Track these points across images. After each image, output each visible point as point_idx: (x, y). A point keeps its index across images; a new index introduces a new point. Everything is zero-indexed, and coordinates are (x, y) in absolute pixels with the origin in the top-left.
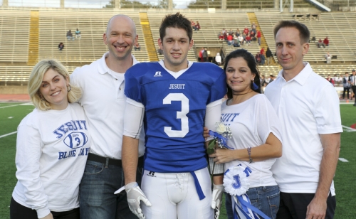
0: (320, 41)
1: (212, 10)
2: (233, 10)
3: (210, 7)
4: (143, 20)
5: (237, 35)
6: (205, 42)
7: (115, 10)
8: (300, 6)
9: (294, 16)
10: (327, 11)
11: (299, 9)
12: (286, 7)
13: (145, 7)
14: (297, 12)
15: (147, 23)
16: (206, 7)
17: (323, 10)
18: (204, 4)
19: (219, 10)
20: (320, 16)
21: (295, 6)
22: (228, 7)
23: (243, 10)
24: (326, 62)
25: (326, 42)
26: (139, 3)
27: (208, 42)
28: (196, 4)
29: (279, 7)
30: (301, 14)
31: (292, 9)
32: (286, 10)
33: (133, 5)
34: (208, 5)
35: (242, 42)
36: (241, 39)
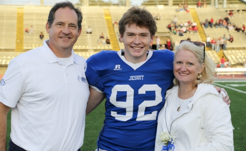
1: (161, 7)
4: (106, 15)
5: (181, 27)
8: (231, 3)
9: (227, 11)
11: (231, 6)
12: (220, 3)
13: (107, 4)
14: (229, 8)
15: (109, 18)
16: (155, 5)
18: (154, 2)
19: (167, 7)
21: (228, 3)
22: (174, 4)
26: (103, 2)
28: (148, 2)
29: (215, 4)
30: (232, 9)
31: (225, 5)
32: (220, 6)
33: (98, 3)
34: (158, 3)
35: (185, 32)
36: (184, 29)
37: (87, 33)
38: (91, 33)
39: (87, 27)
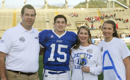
0: (125, 20)
1: (83, 9)
2: (91, 9)
3: (82, 8)
4: (56, 13)
5: (93, 19)
6: (80, 21)
7: (45, 9)
8: (117, 7)
9: (115, 11)
10: (127, 9)
11: (117, 8)
12: (112, 7)
13: (57, 8)
14: (116, 9)
16: (80, 8)
17: (126, 8)
18: (80, 6)
19: (85, 9)
20: (125, 11)
21: (115, 7)
22: (89, 8)
23: (95, 9)
24: (127, 29)
25: (127, 21)
26: (55, 6)
27: (81, 21)
28: (77, 6)
29: (109, 7)
30: (118, 10)
31: (114, 8)
32: (112, 8)
33: (52, 7)
34: (81, 7)
35: (94, 21)
36: (94, 20)
37: (47, 22)
38: (48, 22)
39: (46, 19)
